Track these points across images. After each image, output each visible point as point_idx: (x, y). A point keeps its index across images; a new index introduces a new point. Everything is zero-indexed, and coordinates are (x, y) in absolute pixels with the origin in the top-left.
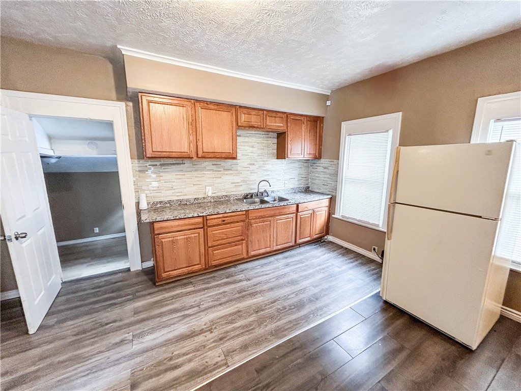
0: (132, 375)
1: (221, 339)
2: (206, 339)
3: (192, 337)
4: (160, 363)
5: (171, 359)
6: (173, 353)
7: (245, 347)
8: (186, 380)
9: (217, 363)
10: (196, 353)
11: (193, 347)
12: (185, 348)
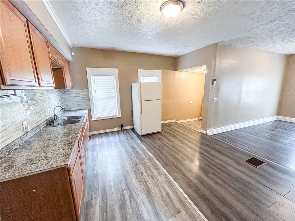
0: (173, 216)
1: (152, 177)
2: (151, 183)
3: (149, 189)
4: (165, 202)
5: (163, 197)
6: (159, 197)
7: (157, 169)
8: (173, 188)
9: (165, 177)
10: (160, 186)
11: (156, 188)
12: (157, 191)
